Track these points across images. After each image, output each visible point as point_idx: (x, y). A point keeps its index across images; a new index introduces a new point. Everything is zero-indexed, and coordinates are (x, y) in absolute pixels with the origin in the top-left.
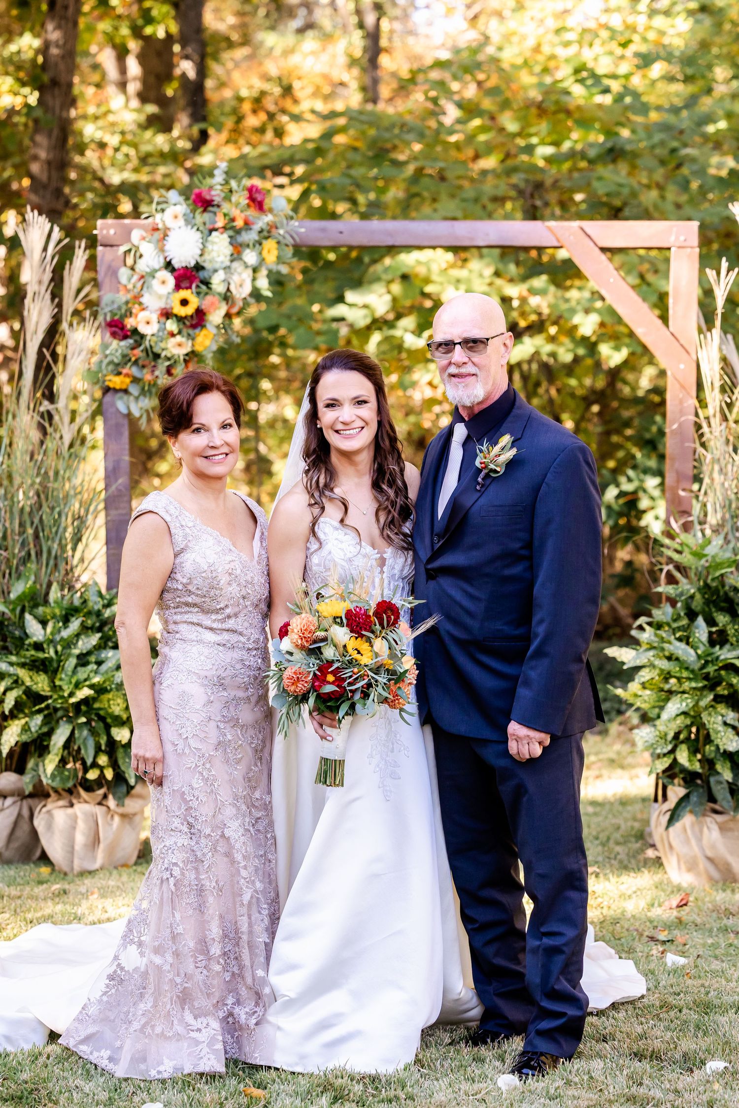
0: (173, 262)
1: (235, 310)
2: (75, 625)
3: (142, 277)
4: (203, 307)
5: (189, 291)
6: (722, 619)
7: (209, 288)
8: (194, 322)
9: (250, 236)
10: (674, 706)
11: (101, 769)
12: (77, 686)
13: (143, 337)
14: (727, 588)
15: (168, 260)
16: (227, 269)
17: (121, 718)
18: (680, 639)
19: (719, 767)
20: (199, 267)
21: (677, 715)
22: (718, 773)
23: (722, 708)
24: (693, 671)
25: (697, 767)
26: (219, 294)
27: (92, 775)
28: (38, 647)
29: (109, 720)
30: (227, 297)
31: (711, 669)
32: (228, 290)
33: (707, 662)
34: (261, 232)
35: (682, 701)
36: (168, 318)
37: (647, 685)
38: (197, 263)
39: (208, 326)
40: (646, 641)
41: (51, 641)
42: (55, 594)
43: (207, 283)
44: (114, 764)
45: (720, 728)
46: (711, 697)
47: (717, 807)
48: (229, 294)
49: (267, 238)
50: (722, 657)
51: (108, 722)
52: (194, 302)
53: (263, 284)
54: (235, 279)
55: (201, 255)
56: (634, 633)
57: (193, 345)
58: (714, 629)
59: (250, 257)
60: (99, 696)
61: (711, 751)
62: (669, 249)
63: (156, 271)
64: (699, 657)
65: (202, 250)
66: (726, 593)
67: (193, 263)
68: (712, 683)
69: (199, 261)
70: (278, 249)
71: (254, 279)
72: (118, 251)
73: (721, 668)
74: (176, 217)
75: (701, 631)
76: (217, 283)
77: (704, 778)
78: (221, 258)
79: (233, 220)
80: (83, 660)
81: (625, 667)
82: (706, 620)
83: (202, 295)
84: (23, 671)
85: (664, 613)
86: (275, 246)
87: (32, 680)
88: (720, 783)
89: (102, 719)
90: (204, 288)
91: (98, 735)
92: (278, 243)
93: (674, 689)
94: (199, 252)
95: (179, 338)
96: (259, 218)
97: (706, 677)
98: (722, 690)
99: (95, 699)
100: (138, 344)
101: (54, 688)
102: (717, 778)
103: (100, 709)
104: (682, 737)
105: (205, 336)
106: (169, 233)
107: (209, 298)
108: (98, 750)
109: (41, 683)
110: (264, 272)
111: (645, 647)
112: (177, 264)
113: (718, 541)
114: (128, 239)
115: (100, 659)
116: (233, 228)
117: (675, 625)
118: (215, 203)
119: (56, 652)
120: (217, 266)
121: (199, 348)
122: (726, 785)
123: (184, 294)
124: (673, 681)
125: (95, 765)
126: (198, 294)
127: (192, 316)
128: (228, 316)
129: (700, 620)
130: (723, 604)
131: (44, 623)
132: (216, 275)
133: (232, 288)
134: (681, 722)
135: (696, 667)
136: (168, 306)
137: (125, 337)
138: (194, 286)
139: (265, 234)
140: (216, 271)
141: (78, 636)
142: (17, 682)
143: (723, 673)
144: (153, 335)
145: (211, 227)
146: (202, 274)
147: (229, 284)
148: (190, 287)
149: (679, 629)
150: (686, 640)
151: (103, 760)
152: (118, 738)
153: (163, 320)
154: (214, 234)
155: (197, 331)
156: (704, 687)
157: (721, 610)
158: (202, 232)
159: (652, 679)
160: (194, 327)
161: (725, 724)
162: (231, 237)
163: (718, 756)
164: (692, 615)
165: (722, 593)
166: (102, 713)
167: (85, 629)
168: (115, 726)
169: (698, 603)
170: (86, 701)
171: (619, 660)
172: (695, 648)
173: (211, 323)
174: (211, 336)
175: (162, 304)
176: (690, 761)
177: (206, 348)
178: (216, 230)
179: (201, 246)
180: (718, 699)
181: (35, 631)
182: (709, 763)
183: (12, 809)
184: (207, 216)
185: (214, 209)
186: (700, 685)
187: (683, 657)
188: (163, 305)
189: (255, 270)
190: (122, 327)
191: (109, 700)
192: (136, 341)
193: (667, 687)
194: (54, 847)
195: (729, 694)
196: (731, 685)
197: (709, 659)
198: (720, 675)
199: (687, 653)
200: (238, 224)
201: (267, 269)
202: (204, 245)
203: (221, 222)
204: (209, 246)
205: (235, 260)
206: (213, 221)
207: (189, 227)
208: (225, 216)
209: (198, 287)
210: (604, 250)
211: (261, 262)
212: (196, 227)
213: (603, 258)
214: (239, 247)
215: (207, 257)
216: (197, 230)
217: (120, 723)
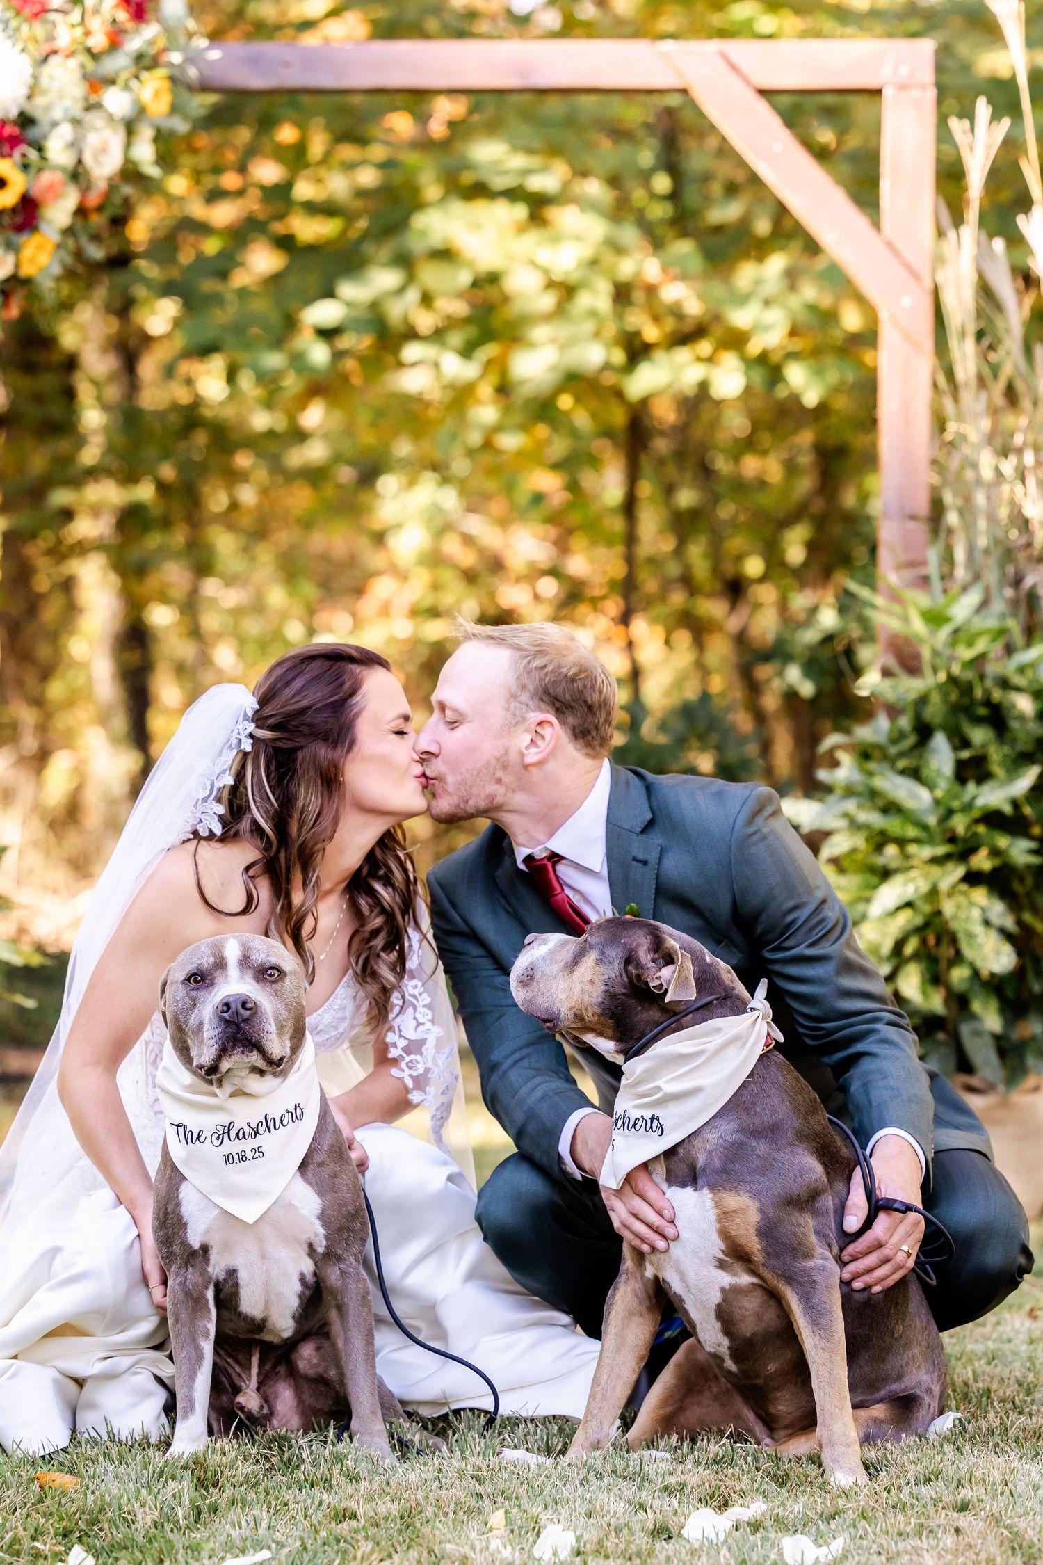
1: (93, 200)
4: (35, 193)
5: (8, 162)
6: (979, 735)
7: (43, 158)
8: (19, 219)
9: (119, 63)
10: (890, 894)
14: (989, 683)
16: (76, 122)
18: (903, 772)
19: (976, 1006)
20: (26, 120)
21: (898, 909)
22: (973, 1017)
23: (980, 895)
24: (925, 827)
25: (936, 1003)
26: (62, 169)
30: (77, 174)
31: (960, 824)
32: (80, 162)
33: (950, 813)
34: (139, 58)
35: (905, 884)
37: (846, 864)
38: (22, 112)
39: (43, 226)
40: (843, 784)
43: (40, 149)
45: (978, 929)
46: (960, 871)
47: (974, 1081)
48: (80, 170)
49: (148, 68)
50: (980, 802)
52: (18, 183)
53: (144, 152)
54: (92, 140)
55: (30, 98)
56: (823, 775)
57: (17, 265)
58: (965, 754)
59: (116, 101)
61: (962, 980)
62: (877, 92)
64: (937, 802)
65: (32, 88)
66: (987, 693)
67: (13, 113)
68: (963, 850)
69: (26, 108)
70: (174, 93)
71: (128, 145)
73: (977, 821)
75: (942, 758)
76: (58, 149)
77: (950, 1027)
78: (67, 102)
79: (87, 33)
82: (950, 738)
83: (33, 171)
85: (876, 730)
86: (166, 84)
88: (977, 1033)
90: (33, 154)
92: (173, 79)
93: (894, 865)
94: (23, 91)
96: (137, 31)
97: (952, 839)
98: (982, 861)
102: (974, 1025)
104: (909, 949)
105: (39, 248)
107: (46, 177)
110: (145, 135)
111: (839, 792)
113: (972, 599)
116: (89, 51)
117: (893, 750)
120: (57, 114)
121: (27, 270)
122: (988, 1040)
124: (891, 850)
126: (25, 167)
127: (14, 210)
128: (81, 212)
129: (940, 741)
130: (982, 711)
132: (56, 131)
133: (88, 159)
134: (904, 919)
135: (932, 820)
138: (17, 153)
139: (146, 62)
140: (55, 124)
143: (981, 829)
145: (46, 48)
146: (33, 133)
147: (81, 150)
148: (10, 156)
149: (902, 755)
150: (915, 774)
154: (54, 60)
155: (23, 238)
156: (947, 857)
157: (978, 721)
158: (31, 56)
159: (854, 851)
160: (17, 228)
161: (987, 923)
162: (83, 66)
163: (977, 988)
164: (924, 732)
165: (978, 693)
169: (935, 711)
172: (931, 786)
173: (49, 222)
174: (50, 247)
176: (924, 992)
177: (43, 270)
178: (55, 52)
179: (31, 82)
180: (973, 878)
182: (960, 1002)
184: (39, 30)
185: (52, 16)
186: (941, 850)
187: (909, 804)
189: (130, 127)
193: (880, 861)
195: (995, 871)
196: (995, 852)
197: (956, 804)
198: (975, 835)
199: (917, 797)
200: (98, 41)
201: (152, 125)
202: (35, 78)
203: (65, 35)
204: (44, 82)
205: (89, 107)
206: (51, 38)
207: (9, 43)
208: (73, 26)
209: (24, 155)
210: (764, 93)
211: (141, 111)
212: (19, 46)
213: (762, 106)
214: (97, 83)
215: (40, 101)
216: (23, 50)
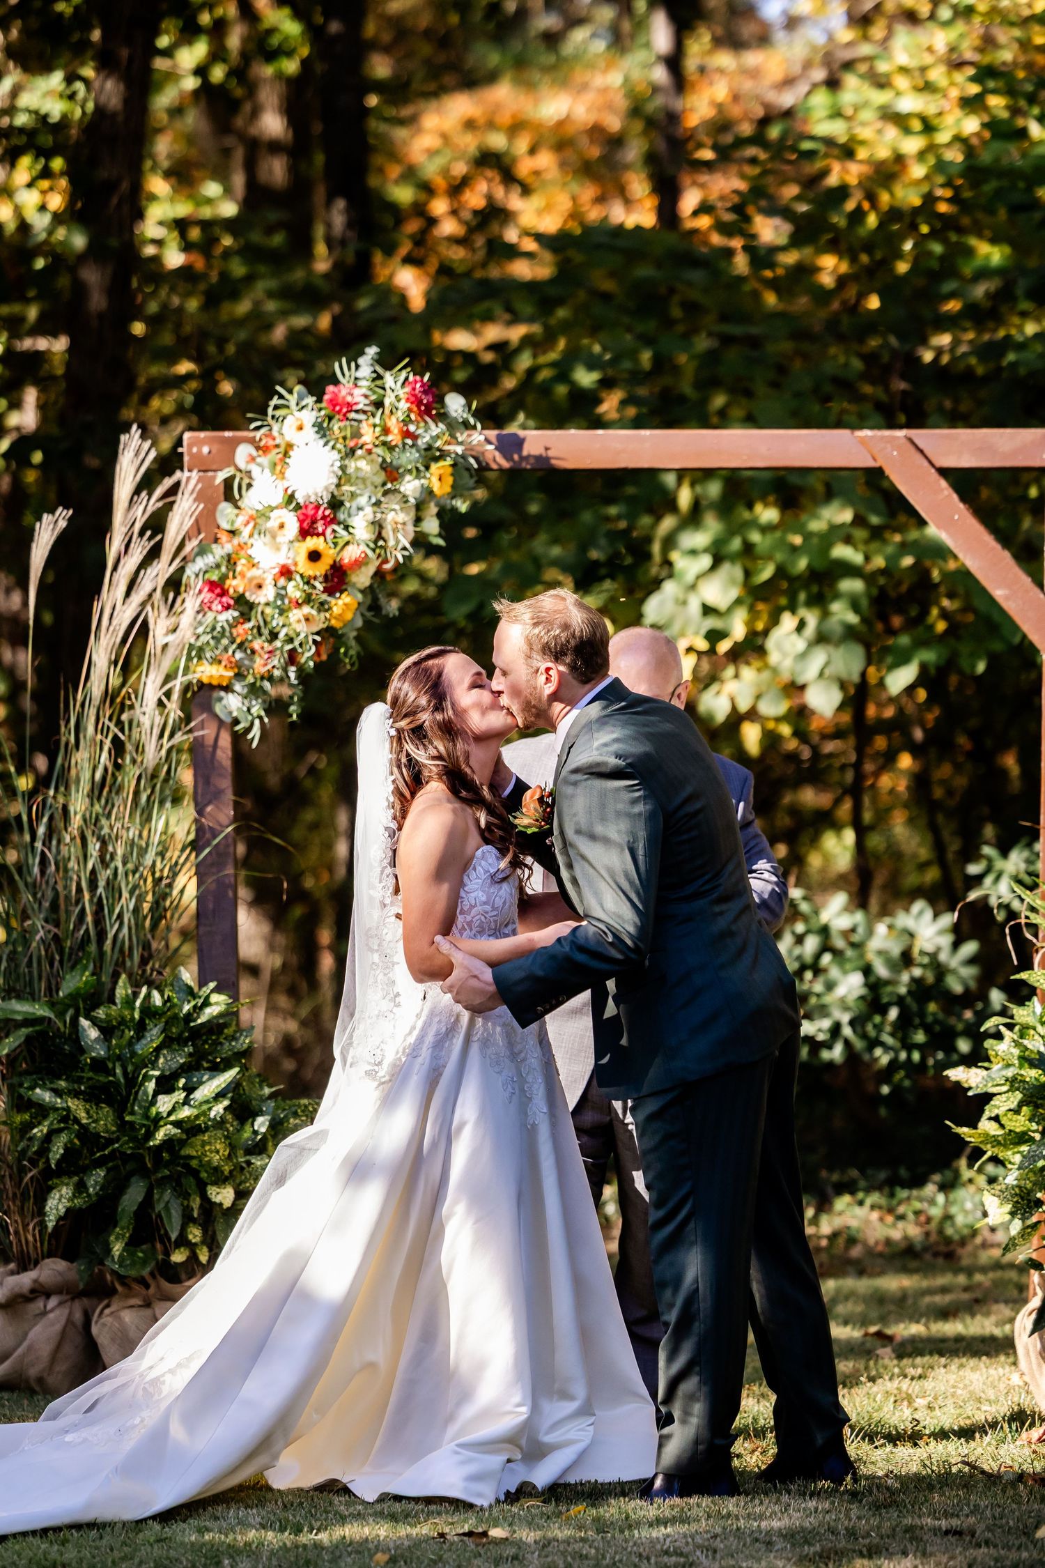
0: (296, 496)
1: (389, 565)
2: (154, 1035)
3: (252, 518)
4: (343, 562)
5: (322, 538)
7: (350, 534)
8: (329, 585)
9: (413, 456)
11: (192, 1247)
12: (157, 1122)
13: (251, 606)
15: (289, 492)
16: (378, 504)
17: (222, 1172)
20: (336, 504)
26: (365, 542)
27: (178, 1257)
28: (99, 1065)
29: (204, 1175)
30: (378, 547)
32: (380, 536)
34: (429, 451)
36: (290, 579)
37: (1005, 1121)
38: (333, 496)
39: (350, 589)
40: (1001, 1056)
41: (118, 1058)
42: (122, 989)
43: (348, 528)
44: (211, 1240)
48: (380, 543)
49: (436, 459)
51: (202, 1177)
52: (329, 554)
53: (431, 526)
54: (390, 520)
55: (338, 486)
57: (327, 619)
59: (410, 486)
60: (188, 1138)
62: (1041, 470)
63: (272, 509)
65: (340, 479)
67: (327, 498)
69: (336, 493)
71: (418, 520)
72: (214, 478)
74: (300, 428)
76: (361, 526)
78: (369, 489)
79: (386, 431)
81: (970, 1093)
83: (341, 545)
84: (76, 1102)
85: (1030, 1012)
86: (450, 470)
87: (90, 1117)
89: (195, 1173)
90: (342, 532)
91: (187, 1196)
92: (455, 467)
94: (335, 481)
95: (306, 609)
96: (426, 429)
99: (183, 1143)
100: (246, 617)
101: (124, 1127)
103: (191, 1157)
105: (346, 605)
106: (291, 453)
107: (352, 550)
108: (188, 1219)
109: (102, 1120)
110: (433, 509)
111: (997, 1064)
112: (300, 498)
114: (230, 461)
115: (190, 1085)
116: (387, 445)
118: (360, 407)
119: (125, 1073)
120: (362, 501)
121: (333, 622)
123: (312, 543)
125: (183, 1241)
126: (335, 542)
127: (325, 576)
128: (379, 575)
131: (107, 1031)
132: (361, 513)
133: (388, 533)
136: (289, 562)
137: (227, 608)
138: (329, 532)
139: (434, 454)
140: (358, 508)
141: (158, 1050)
142: (67, 1117)
144: (267, 604)
145: (351, 444)
146: (341, 516)
147: (381, 527)
148: (323, 534)
151: (195, 1234)
152: (217, 1199)
153: (282, 582)
154: (359, 453)
155: (334, 598)
158: (339, 451)
160: (330, 591)
162: (383, 458)
166: (194, 1163)
167: (168, 1042)
168: (215, 1183)
170: (169, 1145)
171: (966, 1085)
173: (354, 584)
174: (353, 603)
175: (283, 558)
177: (346, 624)
178: (360, 447)
179: (340, 473)
181: (94, 1043)
183: (57, 1312)
184: (346, 427)
185: (358, 416)
188: (283, 561)
189: (419, 508)
190: (224, 593)
191: (204, 1144)
192: (242, 614)
200: (394, 438)
201: (437, 505)
202: (343, 468)
203: (368, 435)
204: (350, 470)
205: (385, 493)
206: (357, 434)
207: (322, 442)
208: (375, 426)
209: (334, 531)
210: (944, 472)
211: (430, 492)
212: (331, 443)
213: (943, 483)
214: (391, 473)
215: (346, 488)
216: (333, 448)
217: (220, 1179)
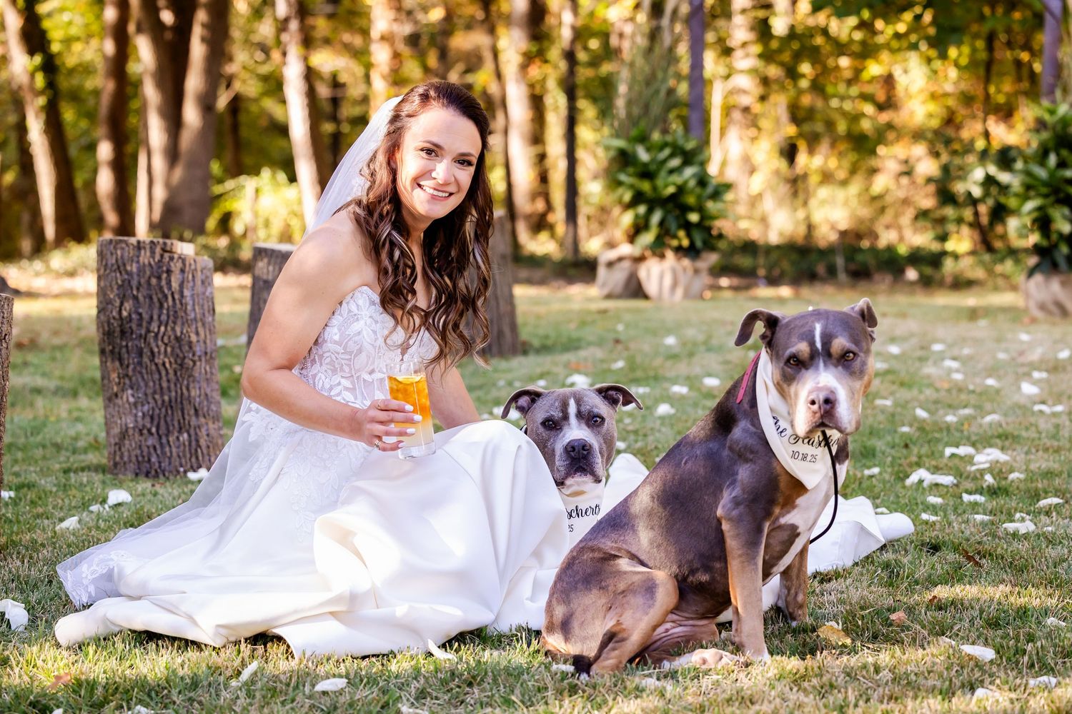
2: (667, 152)
10: (1029, 205)
11: (681, 239)
12: (666, 186)
18: (1038, 165)
19: (1060, 245)
21: (1032, 210)
22: (1059, 249)
23: (1061, 207)
24: (1043, 183)
27: (675, 243)
28: (645, 165)
35: (1036, 201)
37: (1016, 195)
41: (653, 160)
44: (689, 235)
45: (1059, 219)
47: (1058, 270)
50: (1063, 175)
51: (686, 209)
58: (1060, 159)
60: (680, 193)
64: (1049, 175)
68: (1055, 191)
73: (1062, 182)
75: (1052, 160)
77: (1050, 252)
80: (672, 171)
82: (1056, 154)
84: (635, 179)
87: (641, 185)
88: (1060, 255)
98: (1060, 195)
99: (677, 195)
101: (653, 187)
102: (1059, 252)
103: (682, 201)
108: (679, 227)
109: (646, 186)
122: (1063, 257)
125: (677, 236)
129: (1052, 154)
130: (1067, 144)
131: (648, 150)
134: (1035, 214)
135: (1046, 180)
141: (669, 158)
150: (1042, 165)
151: (682, 233)
152: (691, 219)
156: (1050, 194)
157: (1066, 148)
159: (1019, 191)
161: (1062, 217)
163: (1060, 239)
164: (1047, 152)
165: (1065, 138)
167: (672, 156)
169: (1051, 144)
170: (673, 197)
172: (1048, 169)
180: (1058, 200)
181: (643, 155)
182: (1054, 244)
183: (626, 269)
186: (1048, 191)
187: (1039, 174)
191: (687, 195)
193: (1027, 194)
194: (651, 287)
195: (1065, 198)
196: (1066, 192)
199: (1042, 173)
217: (691, 209)
